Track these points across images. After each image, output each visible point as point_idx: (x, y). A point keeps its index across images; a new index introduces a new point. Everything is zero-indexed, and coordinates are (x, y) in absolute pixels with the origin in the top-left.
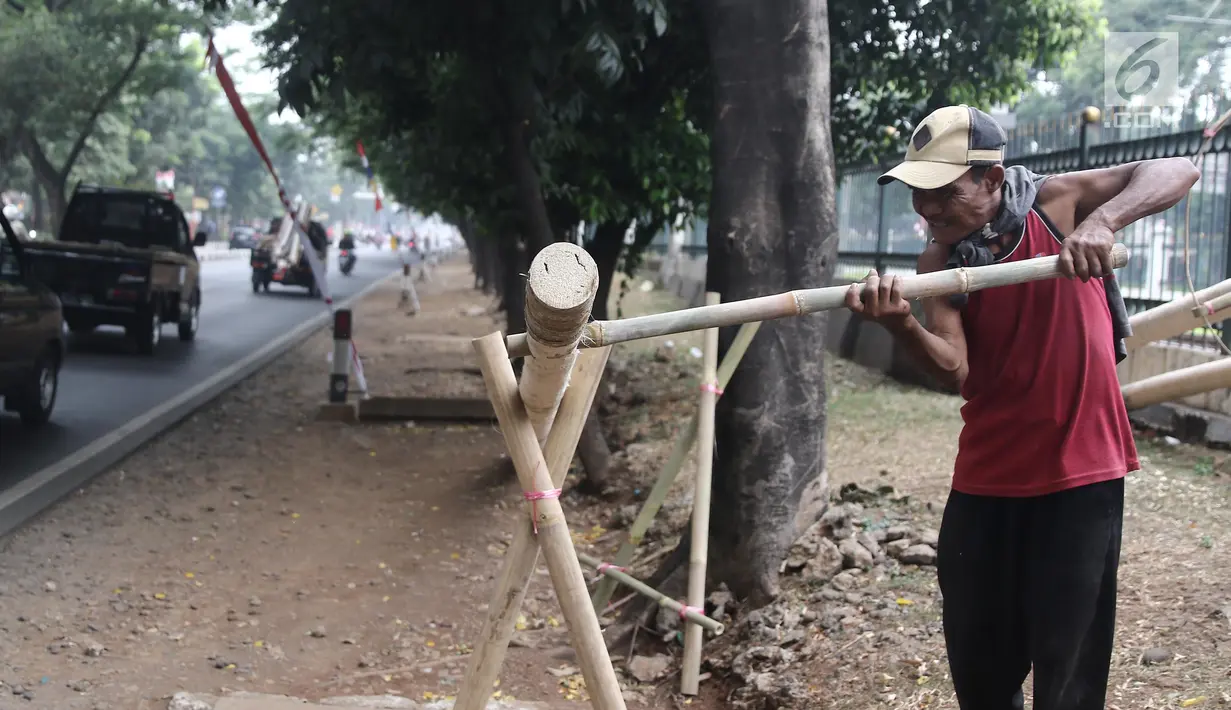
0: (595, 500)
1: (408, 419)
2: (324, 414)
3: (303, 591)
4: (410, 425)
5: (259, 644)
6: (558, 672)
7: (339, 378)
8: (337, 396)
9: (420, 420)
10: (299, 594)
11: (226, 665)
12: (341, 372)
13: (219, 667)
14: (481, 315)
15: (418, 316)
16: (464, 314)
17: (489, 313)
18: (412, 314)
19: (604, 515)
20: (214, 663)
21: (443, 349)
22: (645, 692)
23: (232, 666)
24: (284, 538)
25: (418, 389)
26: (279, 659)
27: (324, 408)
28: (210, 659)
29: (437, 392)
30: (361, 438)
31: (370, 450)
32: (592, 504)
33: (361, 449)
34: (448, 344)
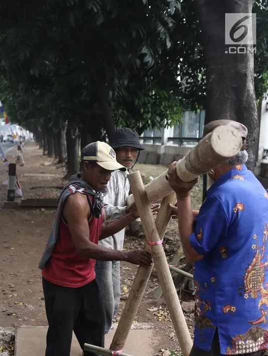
0: (135, 238)
1: (42, 207)
2: (5, 206)
3: (30, 280)
4: (43, 210)
5: (21, 304)
6: (151, 310)
7: (11, 191)
8: (11, 199)
9: (46, 208)
10: (29, 281)
11: (12, 314)
12: (12, 189)
13: (9, 315)
14: (50, 165)
15: (25, 166)
16: (43, 165)
17: (54, 164)
18: (23, 165)
19: (141, 244)
20: (6, 313)
21: (40, 179)
22: (191, 316)
23: (14, 314)
24: (12, 258)
25: (39, 195)
26: (33, 310)
27: (5, 203)
28: (4, 311)
29: (47, 196)
30: (25, 215)
31: (31, 220)
32: (133, 240)
33: (27, 220)
34: (42, 177)
